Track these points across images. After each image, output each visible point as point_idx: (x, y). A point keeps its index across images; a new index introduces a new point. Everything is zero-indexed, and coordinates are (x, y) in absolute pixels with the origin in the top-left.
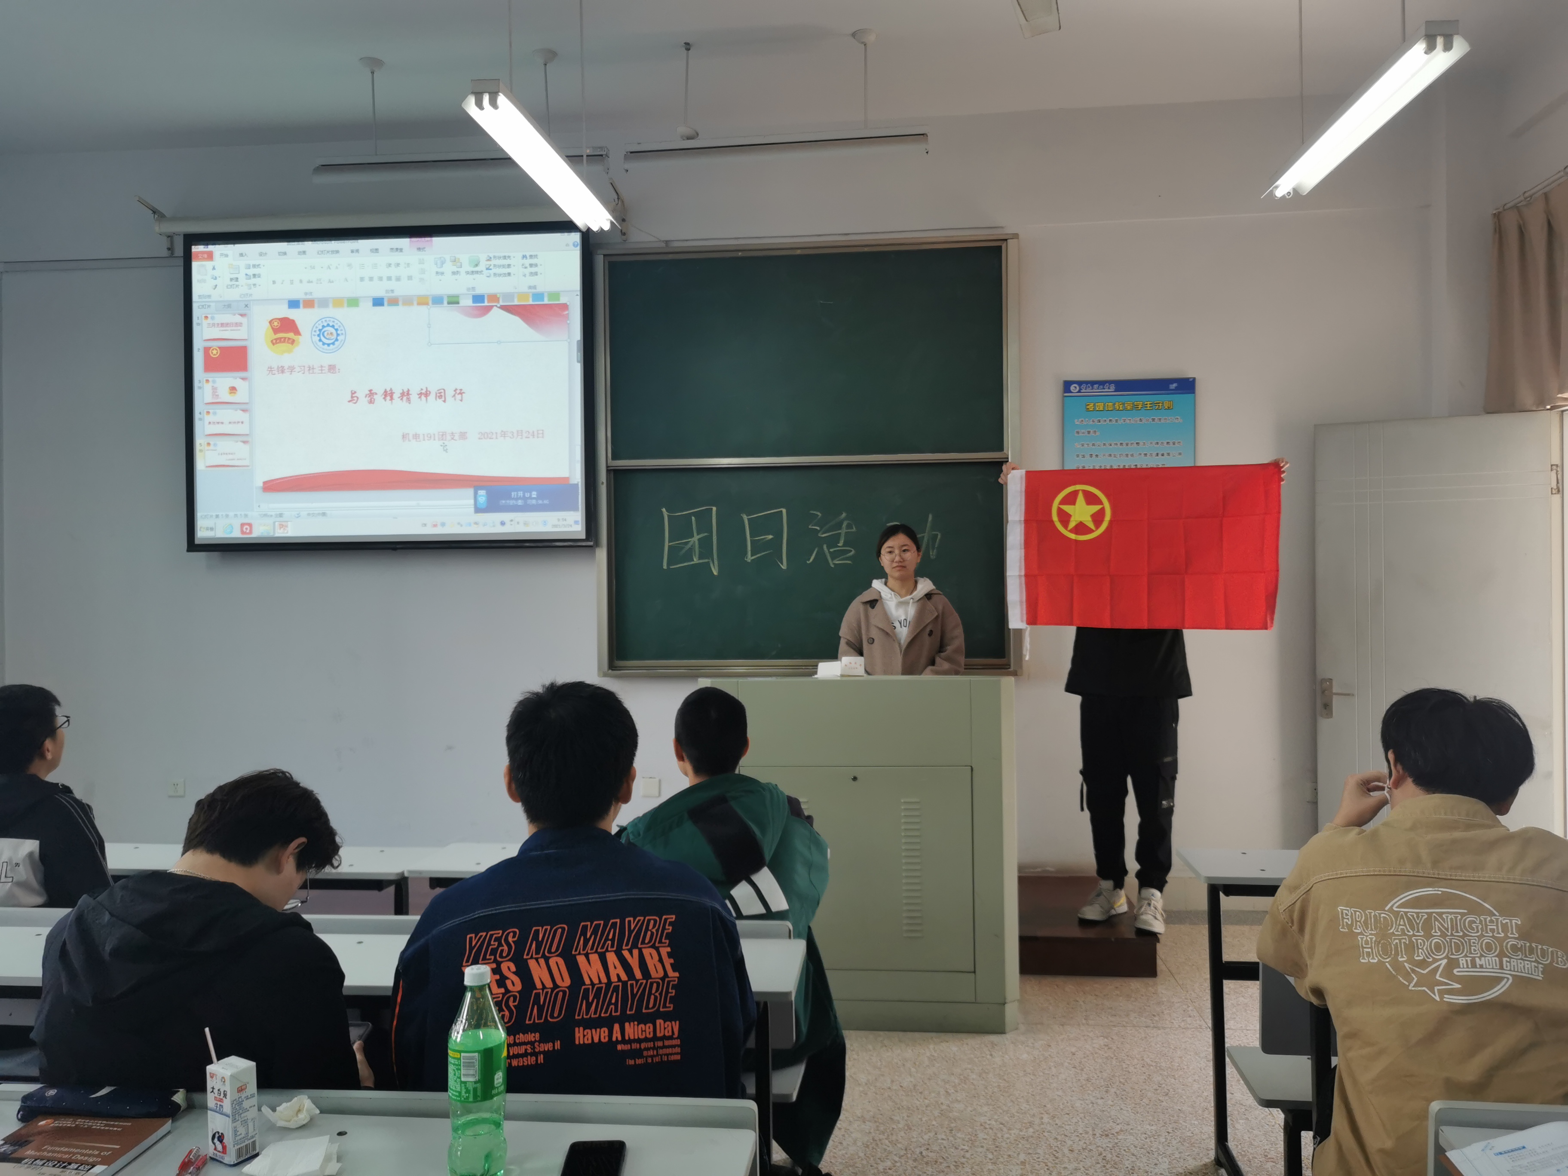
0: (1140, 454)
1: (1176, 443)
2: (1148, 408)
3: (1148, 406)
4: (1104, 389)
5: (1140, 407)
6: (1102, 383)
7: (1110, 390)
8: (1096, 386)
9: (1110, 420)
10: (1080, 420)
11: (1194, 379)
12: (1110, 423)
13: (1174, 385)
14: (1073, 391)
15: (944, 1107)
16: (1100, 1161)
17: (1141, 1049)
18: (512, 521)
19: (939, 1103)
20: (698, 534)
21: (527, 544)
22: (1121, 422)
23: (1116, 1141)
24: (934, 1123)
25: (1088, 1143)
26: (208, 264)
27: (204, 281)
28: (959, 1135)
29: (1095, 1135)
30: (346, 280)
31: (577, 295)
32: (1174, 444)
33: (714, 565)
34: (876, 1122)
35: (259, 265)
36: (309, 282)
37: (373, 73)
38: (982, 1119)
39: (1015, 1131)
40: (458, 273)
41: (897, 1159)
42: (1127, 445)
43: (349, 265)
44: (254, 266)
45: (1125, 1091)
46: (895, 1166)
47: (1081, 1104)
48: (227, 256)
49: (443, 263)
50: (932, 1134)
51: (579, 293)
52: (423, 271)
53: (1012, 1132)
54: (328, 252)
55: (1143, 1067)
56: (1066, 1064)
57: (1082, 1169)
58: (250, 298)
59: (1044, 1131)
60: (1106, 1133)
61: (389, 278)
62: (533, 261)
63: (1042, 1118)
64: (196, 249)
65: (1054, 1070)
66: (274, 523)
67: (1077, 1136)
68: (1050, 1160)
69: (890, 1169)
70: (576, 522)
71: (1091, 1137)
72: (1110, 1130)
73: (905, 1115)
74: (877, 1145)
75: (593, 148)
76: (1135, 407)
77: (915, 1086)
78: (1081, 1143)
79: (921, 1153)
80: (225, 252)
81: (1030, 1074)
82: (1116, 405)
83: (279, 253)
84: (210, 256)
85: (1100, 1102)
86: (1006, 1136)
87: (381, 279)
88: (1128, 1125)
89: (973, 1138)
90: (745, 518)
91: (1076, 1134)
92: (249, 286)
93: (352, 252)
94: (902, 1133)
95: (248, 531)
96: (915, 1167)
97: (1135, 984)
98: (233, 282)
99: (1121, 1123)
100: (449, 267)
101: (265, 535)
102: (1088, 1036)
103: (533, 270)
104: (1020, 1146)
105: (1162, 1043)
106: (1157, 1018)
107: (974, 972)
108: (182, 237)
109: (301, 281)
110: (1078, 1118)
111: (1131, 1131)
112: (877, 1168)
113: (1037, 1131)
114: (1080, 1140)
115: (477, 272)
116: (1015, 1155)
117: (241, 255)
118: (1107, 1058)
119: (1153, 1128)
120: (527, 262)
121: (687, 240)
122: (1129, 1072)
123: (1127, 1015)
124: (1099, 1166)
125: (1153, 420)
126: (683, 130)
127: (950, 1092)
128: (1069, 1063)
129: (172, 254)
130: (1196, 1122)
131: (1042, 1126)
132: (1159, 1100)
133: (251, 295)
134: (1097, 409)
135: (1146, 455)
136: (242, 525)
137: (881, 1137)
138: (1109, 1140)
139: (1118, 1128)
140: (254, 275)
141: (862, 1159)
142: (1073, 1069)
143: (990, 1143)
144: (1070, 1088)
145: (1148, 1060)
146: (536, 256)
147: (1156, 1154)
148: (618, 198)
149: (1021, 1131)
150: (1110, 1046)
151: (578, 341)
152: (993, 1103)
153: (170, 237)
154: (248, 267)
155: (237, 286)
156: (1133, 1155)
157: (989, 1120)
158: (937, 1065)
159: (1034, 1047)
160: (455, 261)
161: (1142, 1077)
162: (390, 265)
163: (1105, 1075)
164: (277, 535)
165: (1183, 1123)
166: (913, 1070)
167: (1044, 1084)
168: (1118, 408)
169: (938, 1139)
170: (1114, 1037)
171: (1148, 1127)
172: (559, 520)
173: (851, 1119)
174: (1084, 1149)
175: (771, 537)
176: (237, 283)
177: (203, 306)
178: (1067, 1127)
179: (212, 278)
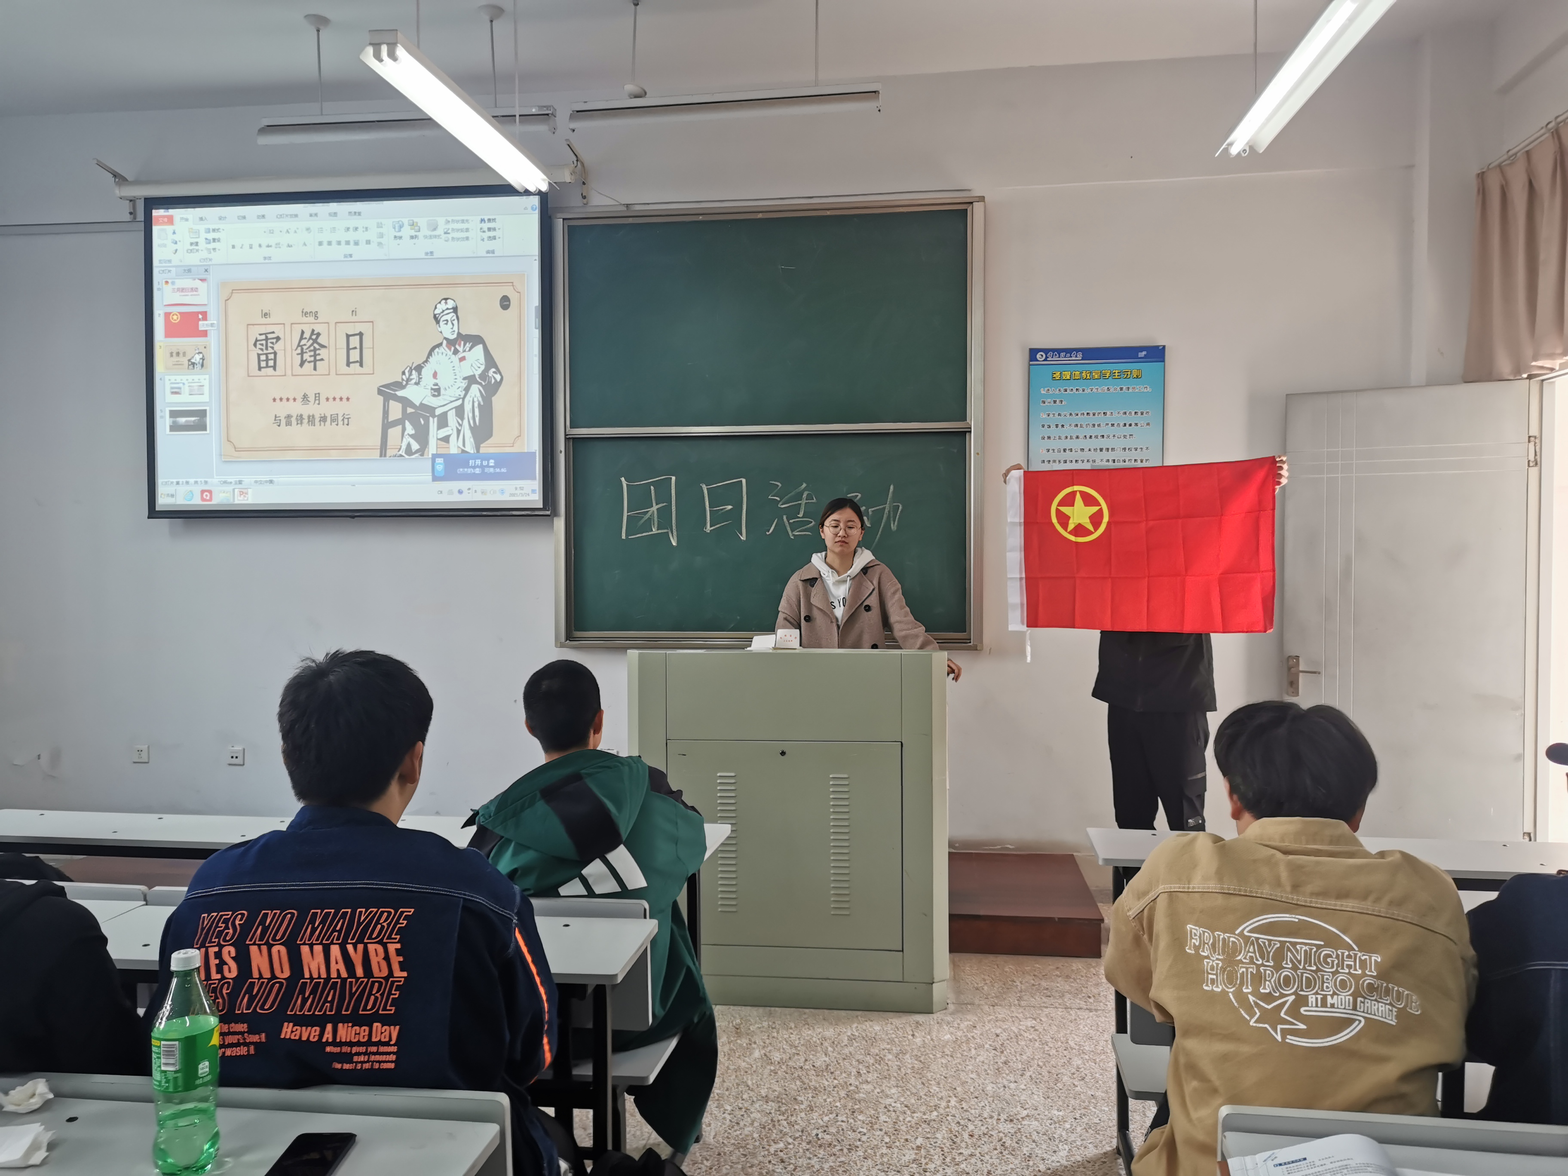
0: (1107, 424)
1: (1144, 413)
2: (1116, 377)
3: (1117, 374)
4: (1071, 357)
5: (1108, 375)
6: (1069, 351)
7: (1077, 359)
8: (1063, 354)
9: (1077, 389)
10: (1046, 389)
11: (1164, 347)
12: (1077, 392)
13: (1144, 353)
14: (1039, 359)
15: (852, 1088)
16: (998, 1147)
17: (1068, 1032)
18: (469, 489)
19: (848, 1084)
20: (657, 504)
21: (485, 513)
22: (1088, 391)
23: (1020, 1126)
24: (838, 1104)
25: (990, 1128)
26: (169, 228)
27: (165, 246)
28: (860, 1117)
29: (1000, 1119)
30: (305, 244)
31: (536, 260)
32: (1142, 414)
33: (673, 536)
34: (779, 1102)
35: (219, 229)
36: (268, 246)
37: (318, 31)
38: (888, 1101)
39: (918, 1115)
40: (416, 237)
41: (790, 1140)
42: (1094, 415)
43: (308, 229)
44: (214, 230)
45: (1041, 1074)
46: (786, 1149)
47: (993, 1088)
48: (187, 220)
49: (401, 227)
50: (832, 1116)
51: (537, 258)
52: (381, 236)
53: (915, 1115)
54: (287, 216)
55: (1065, 1050)
56: (987, 1046)
57: (978, 1155)
58: (210, 263)
59: (948, 1115)
60: (1011, 1118)
61: (348, 243)
62: (491, 225)
63: (949, 1101)
64: (155, 213)
65: (973, 1052)
66: (234, 490)
67: (981, 1120)
68: (947, 1145)
69: (781, 1151)
70: (533, 491)
71: (995, 1122)
72: (1016, 1115)
73: (810, 1095)
74: (774, 1126)
75: (539, 106)
76: (1102, 376)
77: (827, 1066)
78: (983, 1128)
79: (817, 1135)
80: (185, 216)
81: (947, 1055)
82: (1083, 374)
83: (238, 217)
84: (170, 220)
85: (1013, 1086)
86: (909, 1119)
87: (339, 243)
88: (1036, 1110)
89: (874, 1120)
90: (705, 488)
91: (980, 1118)
92: (209, 250)
93: (311, 215)
94: (803, 1115)
95: (208, 498)
96: (808, 1150)
97: (1077, 964)
98: (193, 247)
99: (1029, 1108)
100: (407, 231)
101: (225, 502)
102: (1017, 1017)
103: (492, 234)
104: (920, 1129)
105: (1091, 1026)
106: (1091, 1000)
107: (903, 951)
108: (143, 200)
109: (260, 246)
110: (986, 1102)
111: (1038, 1117)
112: (768, 1150)
113: (941, 1115)
114: (982, 1125)
115: (435, 236)
116: (913, 1140)
117: (201, 219)
118: (1030, 1040)
119: (1061, 1113)
120: (486, 226)
121: (648, 204)
122: (1050, 1055)
123: (1062, 996)
124: (996, 1152)
125: (1121, 389)
126: (630, 88)
127: (862, 1072)
128: (990, 1045)
129: (135, 218)
130: (1107, 1109)
131: (947, 1110)
132: (1074, 1084)
133: (210, 260)
134: (1064, 378)
135: (1113, 425)
136: (203, 492)
137: (781, 1117)
138: (1012, 1125)
139: (1025, 1113)
140: (214, 240)
141: (755, 1141)
142: (994, 1051)
143: (890, 1126)
144: (986, 1070)
145: (1072, 1043)
146: (494, 220)
147: (1057, 1141)
148: (577, 161)
149: (924, 1114)
150: (1036, 1028)
151: (536, 307)
152: (903, 1085)
153: (132, 201)
154: (208, 231)
155: (197, 250)
156: (1034, 1141)
157: (895, 1102)
158: (855, 1044)
159: (959, 1028)
160: (412, 225)
161: (1062, 1061)
162: (348, 229)
163: (1024, 1057)
164: (236, 502)
165: (1094, 1110)
166: (830, 1049)
167: (960, 1067)
168: (1085, 377)
169: (838, 1121)
170: (1043, 1019)
171: (1056, 1112)
172: (516, 489)
173: (755, 1099)
174: (984, 1134)
175: (730, 507)
176: (197, 248)
177: (163, 271)
178: (973, 1111)
179: (172, 243)
